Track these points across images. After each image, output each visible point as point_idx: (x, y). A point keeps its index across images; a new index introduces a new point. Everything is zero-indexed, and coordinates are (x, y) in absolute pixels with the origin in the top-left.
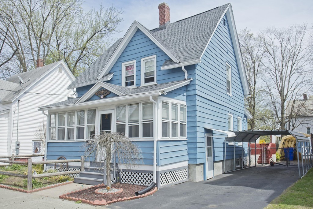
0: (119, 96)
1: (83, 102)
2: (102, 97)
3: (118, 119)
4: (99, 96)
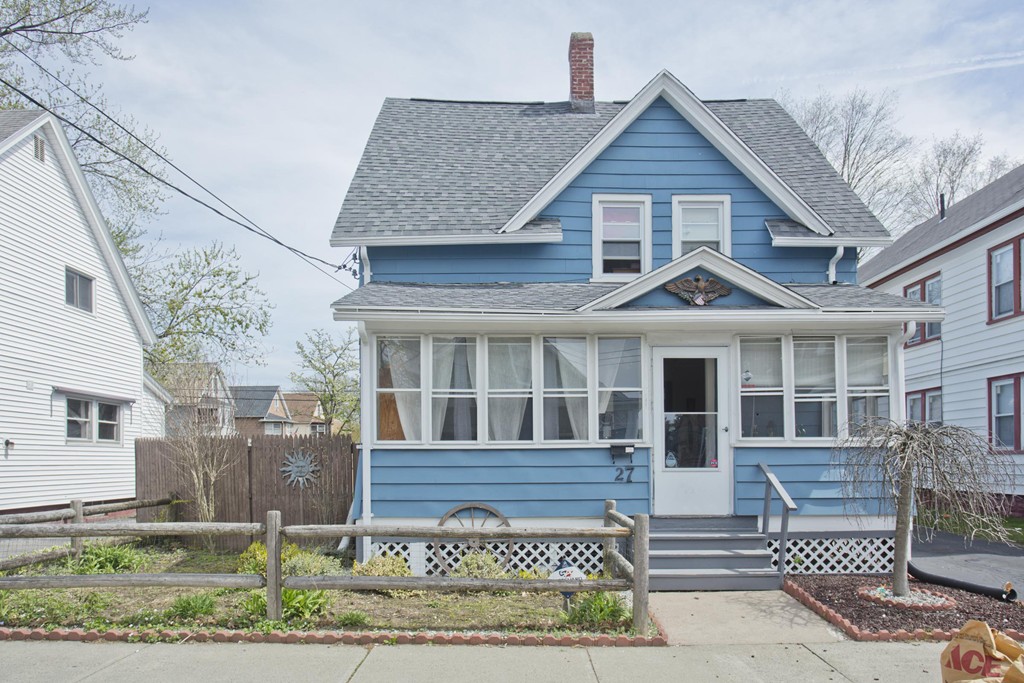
0: (781, 307)
1: (610, 309)
2: (699, 301)
3: (747, 379)
4: (686, 296)
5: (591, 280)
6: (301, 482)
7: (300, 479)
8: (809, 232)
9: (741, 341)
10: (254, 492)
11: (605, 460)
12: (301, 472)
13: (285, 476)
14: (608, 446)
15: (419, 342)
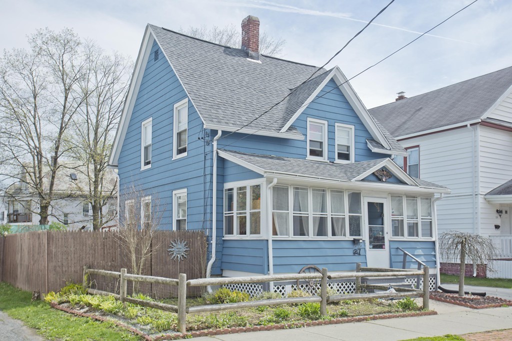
0: (408, 184)
2: (384, 180)
3: (393, 212)
4: (380, 177)
5: (306, 158)
6: (179, 257)
7: (179, 255)
8: (383, 147)
9: (391, 196)
10: (153, 263)
11: (349, 245)
12: (179, 251)
13: (170, 253)
14: (353, 239)
15: (288, 188)
